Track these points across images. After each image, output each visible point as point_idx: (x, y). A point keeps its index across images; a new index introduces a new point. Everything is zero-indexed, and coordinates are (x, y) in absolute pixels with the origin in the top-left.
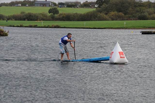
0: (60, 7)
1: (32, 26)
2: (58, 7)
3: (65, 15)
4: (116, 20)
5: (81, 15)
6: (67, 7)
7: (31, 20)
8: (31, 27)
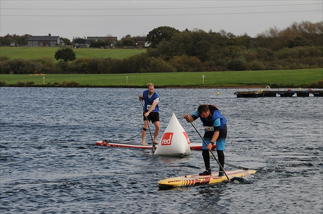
0: (78, 47)
1: (24, 84)
2: (74, 46)
3: (87, 62)
4: (185, 71)
5: (118, 62)
6: (90, 47)
7: (21, 73)
8: (21, 85)
